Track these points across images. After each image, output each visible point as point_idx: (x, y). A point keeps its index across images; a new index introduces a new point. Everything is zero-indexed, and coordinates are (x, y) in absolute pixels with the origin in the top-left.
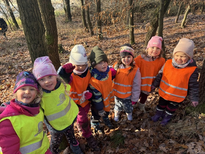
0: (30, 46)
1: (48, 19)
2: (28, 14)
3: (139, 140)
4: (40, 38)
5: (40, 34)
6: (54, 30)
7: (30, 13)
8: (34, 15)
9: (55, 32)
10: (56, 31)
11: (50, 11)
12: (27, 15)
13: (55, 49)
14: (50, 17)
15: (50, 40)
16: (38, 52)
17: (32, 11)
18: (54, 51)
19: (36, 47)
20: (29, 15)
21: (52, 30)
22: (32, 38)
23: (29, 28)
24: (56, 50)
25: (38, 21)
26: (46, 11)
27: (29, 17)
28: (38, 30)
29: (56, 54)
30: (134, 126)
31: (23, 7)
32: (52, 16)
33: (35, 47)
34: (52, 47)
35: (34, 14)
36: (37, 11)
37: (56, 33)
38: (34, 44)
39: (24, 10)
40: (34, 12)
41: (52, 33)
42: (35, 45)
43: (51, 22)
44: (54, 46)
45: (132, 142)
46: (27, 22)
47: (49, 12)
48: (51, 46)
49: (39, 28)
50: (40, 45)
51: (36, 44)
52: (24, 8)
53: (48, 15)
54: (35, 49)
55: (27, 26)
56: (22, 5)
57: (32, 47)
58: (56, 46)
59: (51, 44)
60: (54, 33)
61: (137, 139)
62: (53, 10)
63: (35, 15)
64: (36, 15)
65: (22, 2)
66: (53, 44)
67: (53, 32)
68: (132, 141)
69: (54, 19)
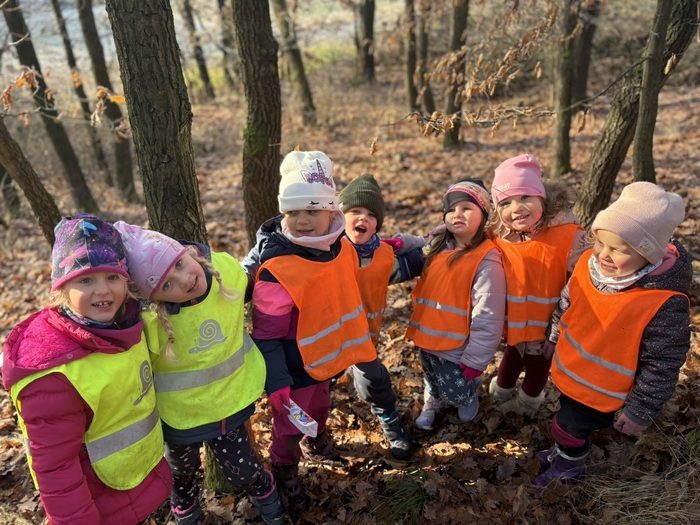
0: (143, 161)
1: (256, 76)
2: (139, 64)
3: (477, 514)
4: (171, 139)
5: (171, 127)
6: (271, 111)
7: (145, 64)
8: (155, 70)
9: (272, 116)
10: (276, 116)
11: (264, 51)
12: (136, 69)
13: (270, 170)
14: (263, 69)
15: (256, 141)
16: (163, 177)
17: (149, 57)
18: (266, 178)
19: (158, 164)
20: (140, 69)
21: (265, 110)
22: (147, 137)
23: (141, 106)
24: (270, 176)
25: (168, 85)
26: (253, 53)
27: (142, 75)
28: (167, 112)
29: (270, 188)
30: (475, 464)
31: (125, 43)
32: (267, 66)
33: (154, 163)
34: (259, 162)
35: (155, 65)
36: (166, 57)
37: (275, 120)
38: (153, 153)
39: (127, 53)
40: (157, 59)
41: (263, 121)
42: (155, 158)
43: (263, 87)
44: (265, 163)
45: (453, 517)
46: (136, 90)
47: (260, 55)
48: (256, 160)
49: (168, 108)
50: (170, 160)
51: (157, 155)
52: (127, 46)
53: (256, 63)
54: (154, 170)
55: (135, 100)
56: (124, 39)
57: (147, 164)
58: (271, 161)
59: (256, 155)
60: (270, 122)
61: (471, 512)
62: (273, 50)
63: (160, 70)
64: (164, 69)
65: (122, 31)
66: (263, 157)
67: (268, 117)
68: (451, 512)
69: (274, 77)
